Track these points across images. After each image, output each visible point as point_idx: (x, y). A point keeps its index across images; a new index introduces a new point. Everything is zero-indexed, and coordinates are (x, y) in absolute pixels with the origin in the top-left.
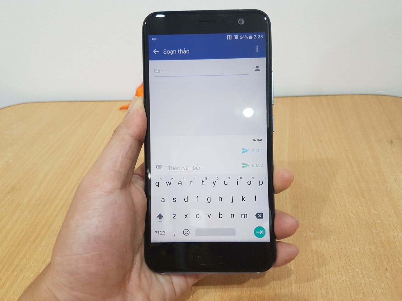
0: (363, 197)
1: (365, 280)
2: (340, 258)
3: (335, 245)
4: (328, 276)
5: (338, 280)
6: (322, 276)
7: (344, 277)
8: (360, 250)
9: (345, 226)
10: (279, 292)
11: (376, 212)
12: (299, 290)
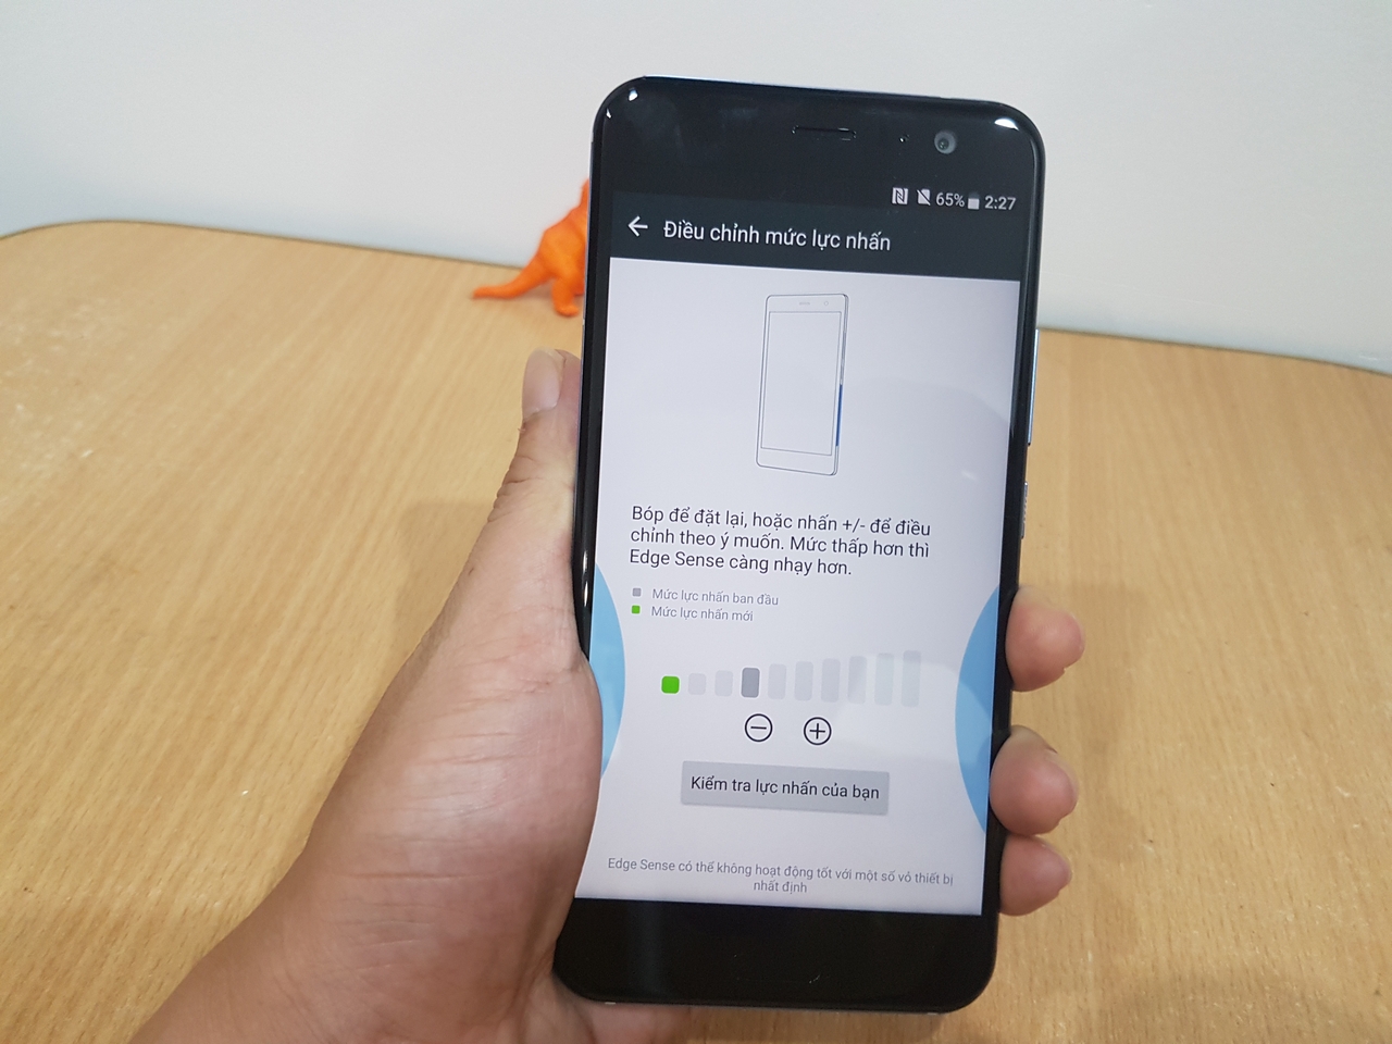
0: (1306, 734)
1: (1312, 1023)
2: (1237, 939)
3: (1220, 894)
4: (1201, 998)
5: (1230, 1014)
6: (1183, 996)
7: (1250, 1006)
8: (1296, 917)
9: (1252, 831)
10: (1051, 1036)
11: (1347, 795)
12: (1111, 1037)
